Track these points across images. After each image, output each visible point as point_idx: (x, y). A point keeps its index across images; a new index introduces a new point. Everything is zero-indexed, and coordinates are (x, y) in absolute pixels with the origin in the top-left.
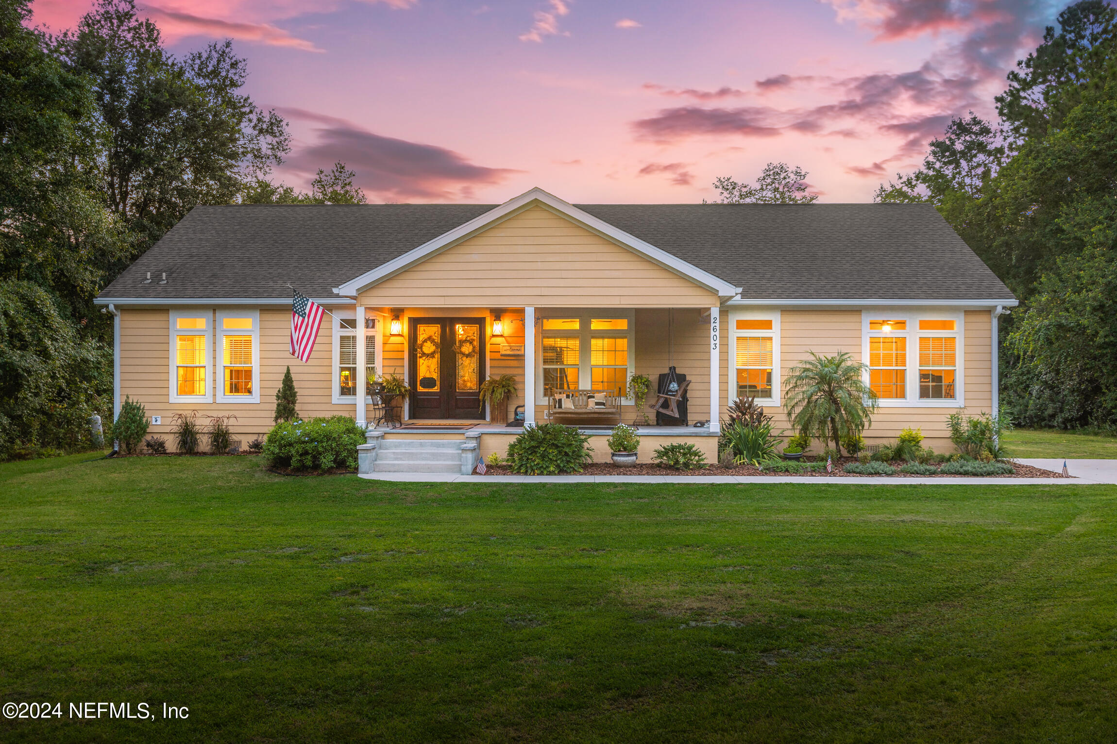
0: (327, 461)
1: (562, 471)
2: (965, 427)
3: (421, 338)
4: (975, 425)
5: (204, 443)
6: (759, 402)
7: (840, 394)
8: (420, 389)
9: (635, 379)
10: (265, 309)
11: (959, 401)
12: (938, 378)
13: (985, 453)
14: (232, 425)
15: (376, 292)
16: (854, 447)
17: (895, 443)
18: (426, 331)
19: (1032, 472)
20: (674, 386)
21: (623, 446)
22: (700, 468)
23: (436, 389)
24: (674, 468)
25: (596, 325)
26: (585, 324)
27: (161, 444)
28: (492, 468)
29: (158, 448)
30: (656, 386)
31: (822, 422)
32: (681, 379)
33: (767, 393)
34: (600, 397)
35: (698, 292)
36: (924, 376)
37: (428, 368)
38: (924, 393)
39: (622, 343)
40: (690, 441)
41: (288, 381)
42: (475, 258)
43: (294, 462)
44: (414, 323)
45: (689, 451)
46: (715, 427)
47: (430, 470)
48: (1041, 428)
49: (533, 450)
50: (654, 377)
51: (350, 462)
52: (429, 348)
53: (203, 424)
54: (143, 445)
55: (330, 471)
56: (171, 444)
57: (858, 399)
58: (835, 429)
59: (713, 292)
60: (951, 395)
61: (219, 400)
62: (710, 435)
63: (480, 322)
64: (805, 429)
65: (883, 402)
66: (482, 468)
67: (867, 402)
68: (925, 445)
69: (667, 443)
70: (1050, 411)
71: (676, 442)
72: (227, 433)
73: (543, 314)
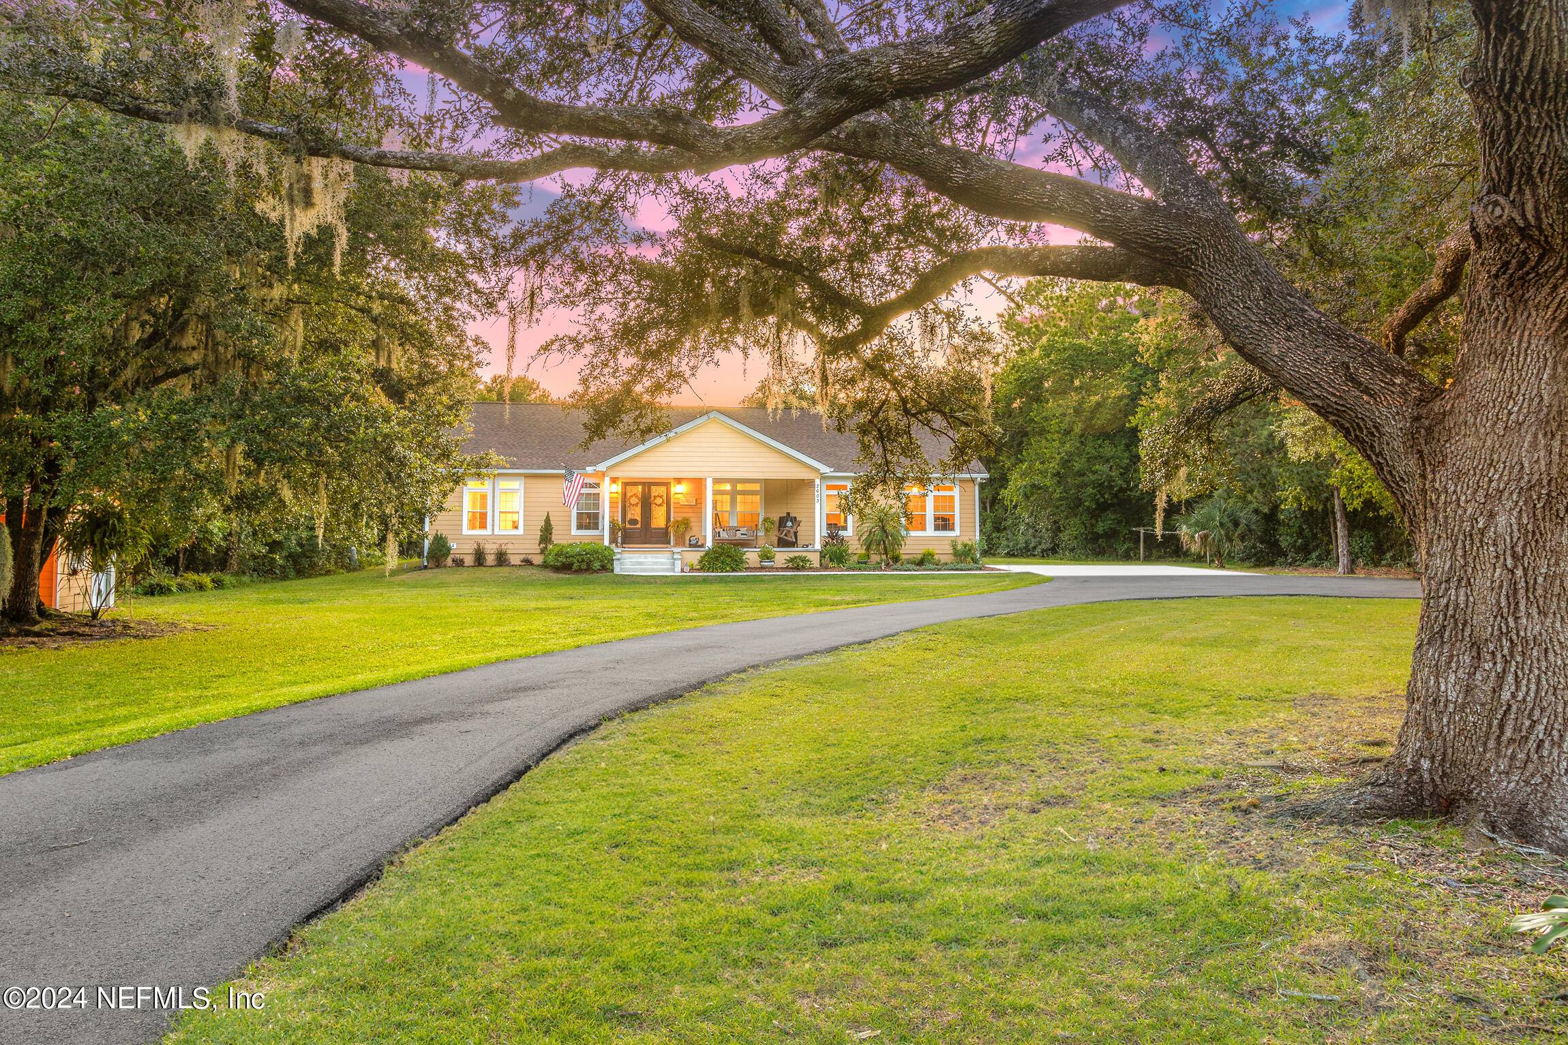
0: (597, 565)
1: (734, 570)
2: (959, 547)
3: (629, 495)
4: (965, 546)
5: (490, 559)
6: (841, 533)
7: (889, 528)
8: (628, 526)
9: (765, 520)
10: (527, 476)
11: (957, 532)
12: (944, 519)
13: (969, 559)
14: (510, 549)
15: (617, 468)
16: (896, 559)
17: (919, 557)
18: (631, 490)
19: (992, 569)
20: (789, 524)
21: (766, 556)
22: (811, 569)
23: (639, 526)
24: (797, 569)
25: (739, 487)
26: (734, 486)
27: (462, 561)
28: (692, 570)
29: (459, 563)
30: (777, 524)
31: (879, 545)
32: (794, 520)
33: (845, 528)
34: (743, 530)
35: (804, 470)
36: (936, 519)
37: (636, 513)
38: (937, 528)
39: (757, 498)
40: (804, 554)
41: (548, 521)
42: (677, 449)
43: (575, 567)
44: (625, 485)
45: (804, 560)
46: (818, 546)
47: (653, 570)
48: (1028, 556)
49: (717, 559)
50: (776, 519)
51: (609, 566)
52: (634, 500)
53: (490, 549)
54: (449, 561)
55: (596, 571)
56: (469, 560)
57: (898, 531)
58: (885, 548)
59: (817, 470)
60: (953, 529)
61: (496, 533)
62: (815, 551)
63: (667, 484)
64: (868, 549)
65: (913, 533)
66: (687, 569)
67: (904, 533)
68: (936, 557)
69: (792, 555)
70: (1032, 545)
71: (796, 554)
72: (505, 554)
73: (717, 481)
